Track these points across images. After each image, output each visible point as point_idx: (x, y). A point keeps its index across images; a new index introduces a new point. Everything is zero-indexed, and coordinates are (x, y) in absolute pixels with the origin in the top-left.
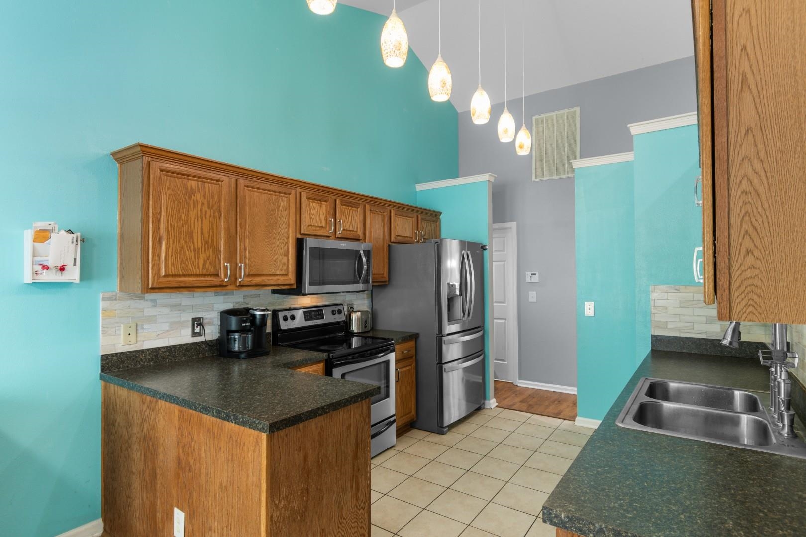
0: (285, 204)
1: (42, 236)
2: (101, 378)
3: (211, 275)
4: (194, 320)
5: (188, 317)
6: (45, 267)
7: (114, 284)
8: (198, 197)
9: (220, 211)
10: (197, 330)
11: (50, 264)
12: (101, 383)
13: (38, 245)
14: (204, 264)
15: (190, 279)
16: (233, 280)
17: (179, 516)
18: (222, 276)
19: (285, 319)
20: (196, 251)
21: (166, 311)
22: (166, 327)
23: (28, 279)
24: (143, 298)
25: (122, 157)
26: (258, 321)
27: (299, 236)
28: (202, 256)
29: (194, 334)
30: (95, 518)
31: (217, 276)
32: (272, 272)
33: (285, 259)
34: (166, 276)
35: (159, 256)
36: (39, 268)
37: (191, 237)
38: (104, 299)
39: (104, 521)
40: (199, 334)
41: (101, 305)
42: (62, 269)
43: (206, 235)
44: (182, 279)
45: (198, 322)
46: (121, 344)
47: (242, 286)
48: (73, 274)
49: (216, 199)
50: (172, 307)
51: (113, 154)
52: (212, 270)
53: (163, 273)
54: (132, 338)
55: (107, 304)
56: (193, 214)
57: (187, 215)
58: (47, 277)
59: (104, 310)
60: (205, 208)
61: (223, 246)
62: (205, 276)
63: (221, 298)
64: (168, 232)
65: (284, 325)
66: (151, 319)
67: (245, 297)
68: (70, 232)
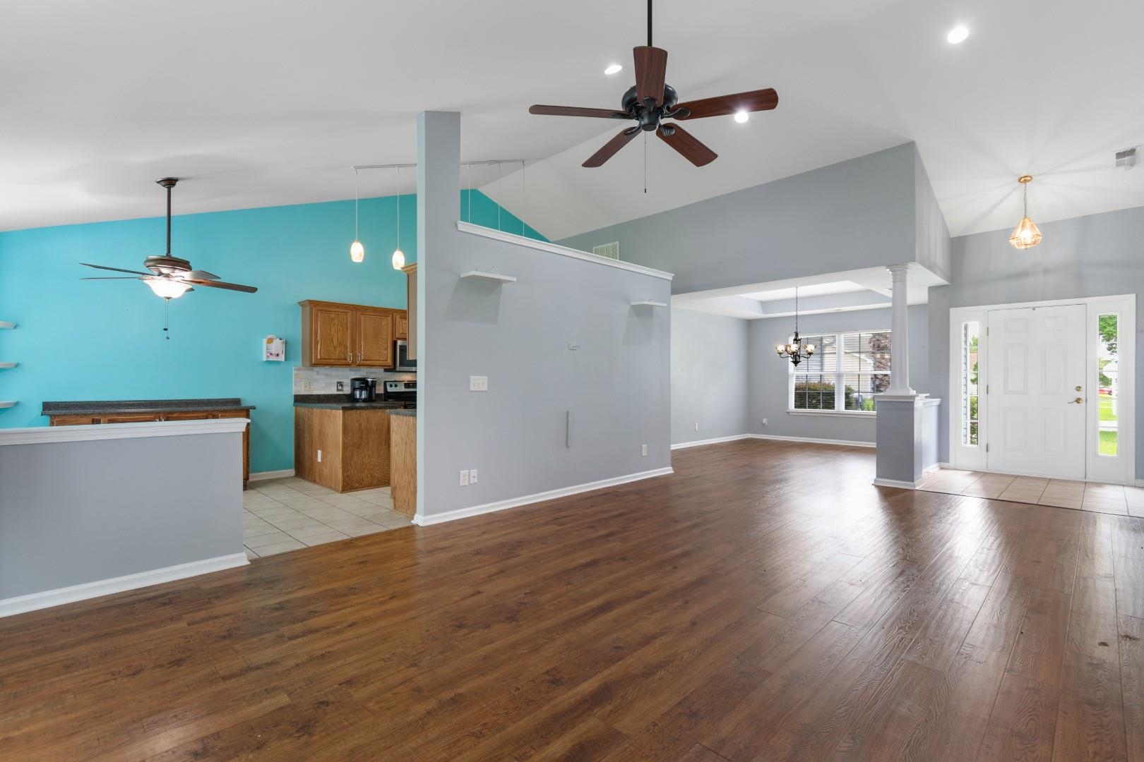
0: (386, 322)
1: (270, 341)
2: (294, 405)
3: (342, 359)
4: (338, 383)
5: (335, 381)
6: (271, 354)
7: (300, 363)
8: (335, 321)
9: (347, 328)
10: (340, 388)
11: (273, 353)
12: (294, 408)
13: (269, 345)
14: (339, 353)
15: (333, 361)
16: (354, 362)
17: (319, 452)
18: (349, 360)
19: (391, 386)
20: (335, 348)
21: (323, 377)
22: (323, 385)
23: (265, 359)
24: (313, 370)
25: (302, 304)
26: (370, 383)
27: (395, 339)
28: (338, 350)
29: (338, 390)
30: (291, 468)
31: (346, 359)
32: (378, 358)
33: (386, 352)
34: (321, 359)
35: (317, 349)
36: (269, 354)
37: (332, 341)
38: (295, 370)
39: (296, 470)
40: (341, 390)
41: (294, 372)
42: (278, 355)
43: (340, 338)
44: (328, 360)
45: (340, 384)
46: (303, 391)
47: (359, 365)
48: (282, 358)
49: (345, 322)
50: (327, 375)
51: (299, 303)
52: (343, 357)
53: (319, 357)
54: (308, 388)
55: (296, 372)
56: (333, 330)
57: (330, 330)
58: (272, 358)
59: (295, 375)
60: (339, 327)
61: (349, 345)
62: (339, 359)
63: (353, 373)
64: (321, 339)
65: (390, 389)
66: (317, 381)
67: (367, 373)
68: (281, 339)
